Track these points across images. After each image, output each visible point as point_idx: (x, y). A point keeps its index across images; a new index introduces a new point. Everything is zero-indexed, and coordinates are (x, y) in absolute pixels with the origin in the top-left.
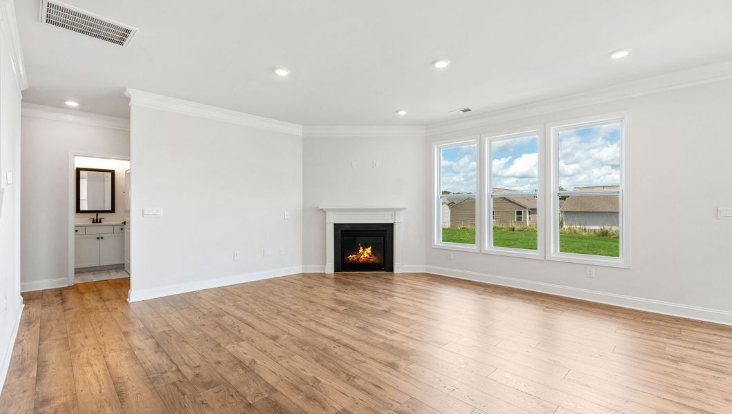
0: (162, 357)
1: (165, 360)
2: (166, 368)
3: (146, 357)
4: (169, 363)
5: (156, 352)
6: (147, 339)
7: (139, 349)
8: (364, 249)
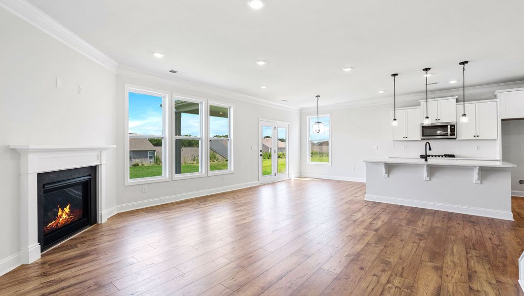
0: (473, 266)
1: (472, 263)
2: (475, 258)
3: (486, 273)
4: (470, 260)
5: (475, 272)
6: (478, 291)
7: (491, 284)
8: (63, 210)
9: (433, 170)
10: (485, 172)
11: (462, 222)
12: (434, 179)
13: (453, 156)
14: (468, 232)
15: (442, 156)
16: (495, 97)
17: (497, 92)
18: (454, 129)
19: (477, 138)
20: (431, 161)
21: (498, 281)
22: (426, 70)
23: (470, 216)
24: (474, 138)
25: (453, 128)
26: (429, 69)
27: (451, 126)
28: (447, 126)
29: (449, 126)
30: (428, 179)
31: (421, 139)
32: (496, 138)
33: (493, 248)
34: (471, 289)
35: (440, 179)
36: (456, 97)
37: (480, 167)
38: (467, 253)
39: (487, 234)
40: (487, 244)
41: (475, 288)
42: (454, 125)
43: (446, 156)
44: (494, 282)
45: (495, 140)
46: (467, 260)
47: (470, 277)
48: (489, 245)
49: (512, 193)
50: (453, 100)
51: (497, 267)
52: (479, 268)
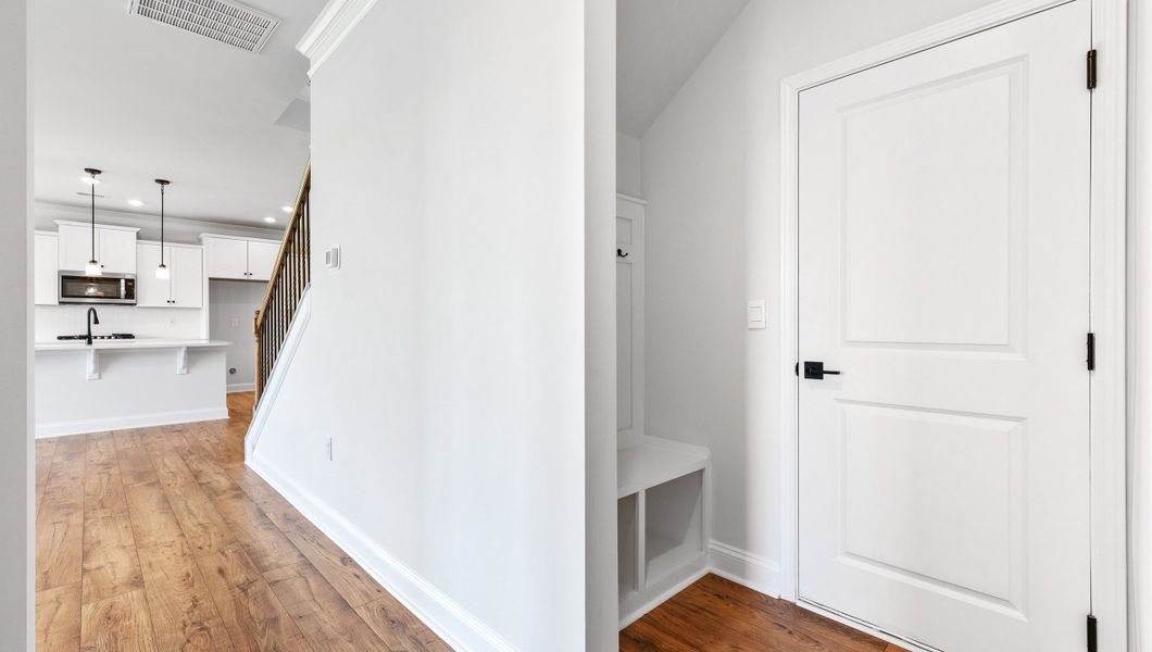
9: (104, 358)
10: (194, 353)
11: (162, 435)
12: (107, 376)
13: (130, 336)
14: (176, 441)
15: (110, 337)
16: (199, 242)
17: (203, 235)
18: (133, 286)
19: (173, 305)
20: (97, 343)
21: (225, 470)
22: (93, 172)
23: (173, 426)
24: (168, 305)
25: (131, 285)
26: (99, 172)
27: (127, 281)
28: (119, 280)
29: (123, 282)
30: (96, 376)
31: (60, 303)
32: (200, 306)
33: (213, 448)
34: (200, 484)
35: (118, 373)
36: (138, 230)
37: (188, 348)
38: (184, 460)
39: (202, 438)
40: (205, 446)
41: (204, 481)
42: (132, 281)
43: (117, 336)
44: (222, 471)
45: (199, 309)
46: (187, 465)
47: (196, 477)
48: (207, 446)
49: (228, 389)
50: (132, 233)
51: (223, 460)
52: (203, 467)
